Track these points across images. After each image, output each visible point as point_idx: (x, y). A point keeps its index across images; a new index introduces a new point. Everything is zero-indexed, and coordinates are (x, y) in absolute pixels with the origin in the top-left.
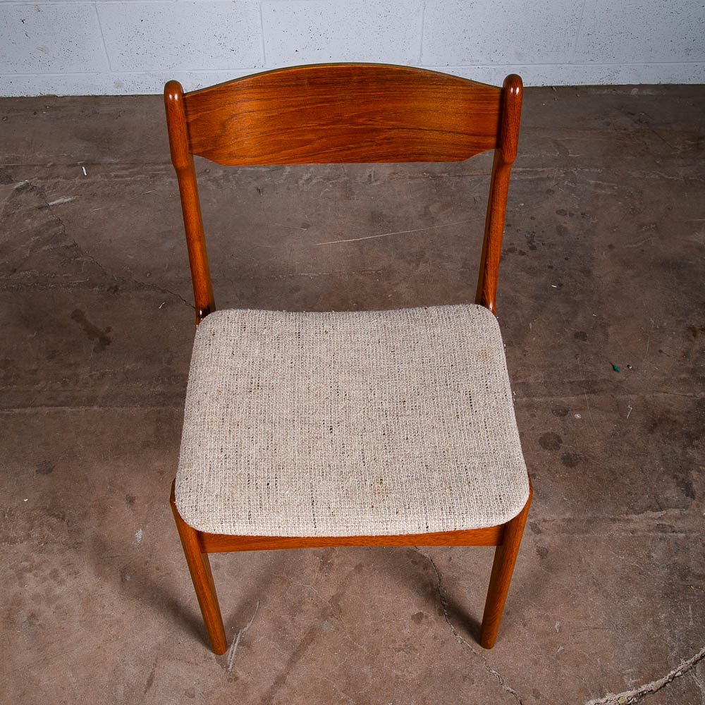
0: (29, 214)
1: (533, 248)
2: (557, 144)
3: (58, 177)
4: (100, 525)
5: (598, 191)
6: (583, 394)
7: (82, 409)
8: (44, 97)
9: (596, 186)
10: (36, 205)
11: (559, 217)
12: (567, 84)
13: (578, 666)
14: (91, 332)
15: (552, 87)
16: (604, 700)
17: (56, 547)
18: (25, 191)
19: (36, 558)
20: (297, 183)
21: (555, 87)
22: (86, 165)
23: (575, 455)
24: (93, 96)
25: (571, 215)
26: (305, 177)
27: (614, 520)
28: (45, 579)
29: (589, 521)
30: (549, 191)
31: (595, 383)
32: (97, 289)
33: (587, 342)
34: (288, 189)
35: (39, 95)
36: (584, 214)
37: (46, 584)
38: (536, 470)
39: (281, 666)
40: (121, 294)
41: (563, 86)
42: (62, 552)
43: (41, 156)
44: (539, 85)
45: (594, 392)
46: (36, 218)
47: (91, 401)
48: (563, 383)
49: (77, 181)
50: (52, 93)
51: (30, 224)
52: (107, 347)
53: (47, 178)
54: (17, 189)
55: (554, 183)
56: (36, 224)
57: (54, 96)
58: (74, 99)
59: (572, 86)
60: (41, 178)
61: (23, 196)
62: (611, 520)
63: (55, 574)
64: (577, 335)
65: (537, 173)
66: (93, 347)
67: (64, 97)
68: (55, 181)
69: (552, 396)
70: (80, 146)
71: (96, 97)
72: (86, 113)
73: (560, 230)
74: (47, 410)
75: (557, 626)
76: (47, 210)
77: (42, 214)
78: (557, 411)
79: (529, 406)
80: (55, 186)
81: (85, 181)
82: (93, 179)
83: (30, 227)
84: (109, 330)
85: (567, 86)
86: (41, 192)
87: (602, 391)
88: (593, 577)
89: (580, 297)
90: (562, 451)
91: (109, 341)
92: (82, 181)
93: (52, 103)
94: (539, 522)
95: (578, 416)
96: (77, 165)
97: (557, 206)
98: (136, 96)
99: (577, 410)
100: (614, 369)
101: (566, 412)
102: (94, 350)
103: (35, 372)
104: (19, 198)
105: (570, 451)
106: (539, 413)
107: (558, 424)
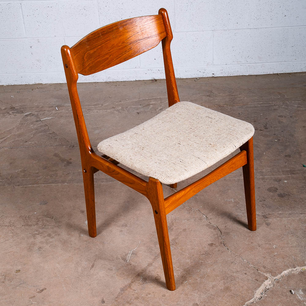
0: (32, 123)
1: (266, 128)
2: (280, 94)
3: (45, 111)
4: (69, 220)
5: (299, 109)
6: (289, 174)
7: (60, 184)
8: (37, 84)
9: (298, 107)
10: (35, 120)
11: (279, 118)
12: (285, 72)
13: (283, 258)
14: (63, 160)
15: (278, 74)
16: (295, 269)
17: (49, 227)
18: (29, 116)
19: (41, 231)
20: (156, 110)
22: (57, 107)
23: (284, 194)
24: (59, 84)
25: (285, 117)
26: (159, 108)
27: (302, 214)
28: (45, 237)
29: (290, 214)
30: (275, 109)
31: (294, 171)
32: (64, 146)
33: (291, 158)
34: (152, 112)
35: (34, 83)
36: (292, 117)
37: (46, 238)
38: (266, 198)
39: (150, 260)
40: (76, 148)
41: (283, 73)
42: (52, 228)
43: (36, 104)
44: (271, 73)
45: (294, 174)
46: (35, 124)
47: (63, 182)
48: (279, 171)
49: (54, 112)
50: (40, 82)
51: (32, 126)
52: (70, 165)
53: (39, 111)
54: (26, 115)
55: (277, 107)
56: (35, 126)
57: (41, 84)
58: (51, 85)
59: (288, 73)
60: (37, 111)
61: (29, 117)
62: (300, 213)
63: (49, 235)
64: (286, 156)
65: (270, 103)
66: (63, 165)
67: (45, 84)
68: (43, 112)
69: (274, 175)
70: (55, 100)
71: (61, 84)
72: (57, 89)
73: (279, 122)
74: (44, 185)
75: (274, 246)
76: (40, 122)
77: (38, 123)
78: (276, 180)
79: (263, 179)
80: (43, 114)
81: (57, 112)
82: (61, 111)
83: (33, 127)
84: (71, 159)
85: (285, 73)
86: (37, 116)
87: (298, 173)
88: (291, 231)
89: (288, 143)
90: (278, 192)
91: (71, 163)
92: (56, 112)
93: (40, 86)
94: (267, 215)
95: (286, 181)
96: (53, 107)
97: (279, 114)
98: (79, 83)
99: (285, 180)
100: (304, 166)
101: (280, 180)
102: (64, 166)
103: (38, 173)
104: (27, 118)
105: (282, 192)
106: (268, 181)
107: (276, 184)
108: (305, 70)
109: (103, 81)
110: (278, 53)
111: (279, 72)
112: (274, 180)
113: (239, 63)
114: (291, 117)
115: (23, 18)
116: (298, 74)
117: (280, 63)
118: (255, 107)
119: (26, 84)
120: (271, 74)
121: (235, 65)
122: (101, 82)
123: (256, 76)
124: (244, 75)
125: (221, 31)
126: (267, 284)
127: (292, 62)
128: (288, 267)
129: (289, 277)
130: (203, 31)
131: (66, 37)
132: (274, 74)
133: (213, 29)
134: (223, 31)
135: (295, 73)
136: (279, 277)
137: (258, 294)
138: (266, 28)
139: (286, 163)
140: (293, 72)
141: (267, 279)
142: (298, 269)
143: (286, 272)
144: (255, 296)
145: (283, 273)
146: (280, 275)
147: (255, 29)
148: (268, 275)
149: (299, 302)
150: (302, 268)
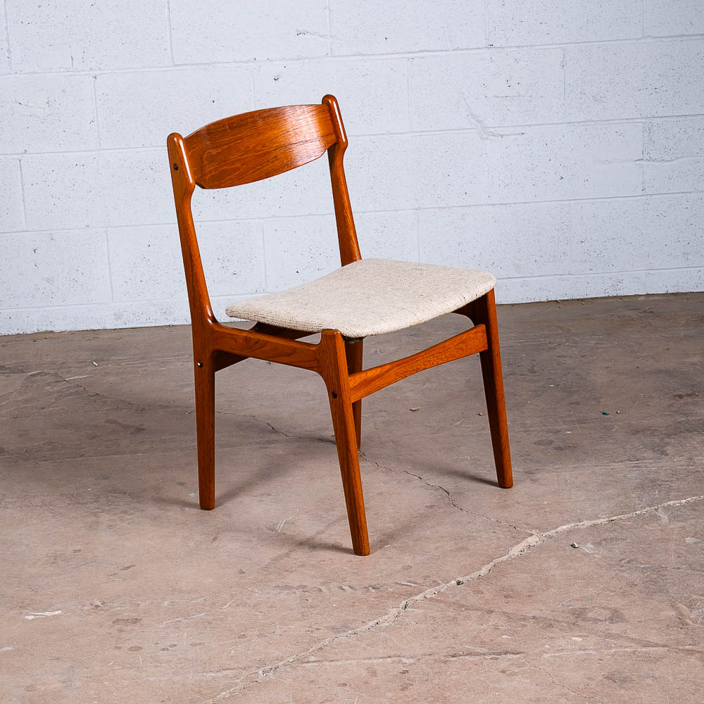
0: (48, 384)
2: (560, 327)
3: (70, 368)
5: (599, 346)
6: (575, 424)
7: (128, 455)
8: (42, 333)
9: (596, 344)
10: (53, 381)
11: (559, 359)
12: (571, 297)
13: (561, 514)
14: (126, 427)
15: (556, 301)
16: (582, 523)
18: (39, 375)
21: (560, 300)
22: (96, 361)
23: (565, 446)
25: (570, 357)
29: (575, 468)
30: (550, 348)
31: (586, 420)
32: (125, 410)
33: (580, 406)
35: (36, 331)
36: (584, 356)
38: (531, 453)
41: (567, 300)
43: (49, 360)
44: (544, 299)
45: (585, 423)
46: (54, 386)
47: (134, 452)
48: (557, 422)
49: (89, 368)
50: (50, 329)
51: (50, 389)
52: (143, 432)
53: (59, 369)
55: (555, 344)
56: (56, 389)
57: (52, 332)
58: (72, 333)
59: (577, 299)
60: (53, 369)
61: (38, 378)
62: (594, 466)
65: (539, 341)
66: (129, 432)
67: (60, 332)
68: (66, 370)
69: (547, 426)
72: (87, 339)
73: (559, 364)
74: (96, 458)
75: (545, 503)
76: (64, 382)
77: (60, 384)
78: (550, 431)
79: (525, 432)
80: (68, 372)
81: (97, 368)
82: (105, 366)
84: (142, 425)
85: (573, 300)
86: (56, 374)
87: (592, 422)
88: (577, 485)
89: (576, 389)
90: (554, 445)
91: (143, 429)
92: (95, 368)
93: (51, 336)
94: (533, 470)
95: (569, 432)
96: (86, 362)
97: (559, 354)
98: (135, 328)
100: (604, 414)
101: (558, 431)
102: (131, 433)
103: (79, 445)
104: (34, 379)
105: (561, 445)
106: (535, 433)
107: (552, 437)
108: (612, 293)
110: (555, 257)
111: (559, 298)
112: (547, 432)
114: (582, 356)
115: (23, 189)
116: (599, 300)
117: (559, 277)
118: (511, 347)
119: (19, 334)
120: (544, 302)
122: (183, 324)
123: (513, 305)
125: (432, 210)
126: (532, 540)
127: (584, 276)
128: (569, 522)
129: (570, 532)
130: (396, 211)
131: (111, 227)
132: (549, 301)
133: (417, 207)
134: (437, 210)
135: (592, 299)
136: (552, 532)
137: (515, 551)
138: (524, 203)
139: (570, 411)
140: (588, 297)
141: (531, 535)
142: (587, 523)
143: (564, 527)
144: (511, 553)
145: (560, 529)
146: (554, 531)
147: (502, 204)
148: (533, 532)
149: (587, 555)
150: (593, 522)
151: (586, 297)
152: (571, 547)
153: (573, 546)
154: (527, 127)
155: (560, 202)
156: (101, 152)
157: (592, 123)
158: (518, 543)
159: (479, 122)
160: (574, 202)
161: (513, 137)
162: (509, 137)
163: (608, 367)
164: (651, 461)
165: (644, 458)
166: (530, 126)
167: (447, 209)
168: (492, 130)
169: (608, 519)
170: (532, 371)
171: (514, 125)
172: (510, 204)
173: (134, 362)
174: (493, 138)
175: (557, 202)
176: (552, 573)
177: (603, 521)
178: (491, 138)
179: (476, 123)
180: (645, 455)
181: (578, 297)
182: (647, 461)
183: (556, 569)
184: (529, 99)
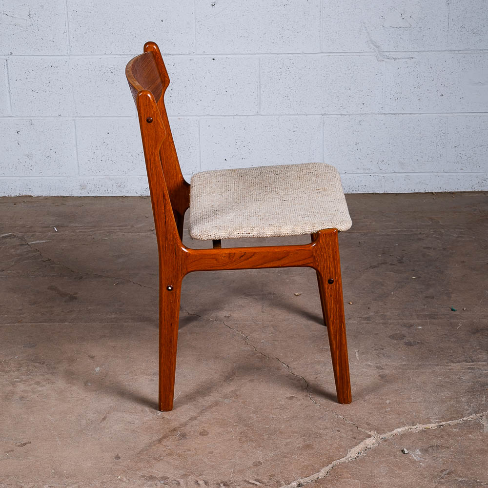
0: (14, 247)
1: (401, 263)
2: (431, 219)
3: (35, 232)
4: (70, 366)
5: (459, 239)
6: (426, 319)
7: (57, 324)
8: (22, 196)
9: (458, 237)
10: (18, 243)
11: (425, 250)
12: (445, 190)
13: (399, 415)
14: (63, 294)
15: (432, 193)
16: (415, 427)
17: (38, 374)
18: (9, 238)
19: (24, 378)
21: (435, 192)
22: (56, 227)
23: (415, 342)
24: (61, 197)
25: (434, 249)
27: (438, 365)
28: (31, 385)
29: (419, 365)
30: (420, 239)
31: (436, 315)
32: (67, 278)
33: (434, 300)
35: (18, 195)
38: (385, 347)
40: (85, 280)
41: (442, 192)
42: (43, 375)
43: (21, 223)
44: (422, 191)
45: (434, 319)
46: (18, 249)
47: (62, 321)
48: (412, 315)
49: (50, 234)
50: (29, 194)
51: (14, 251)
52: (75, 300)
53: (26, 232)
54: (3, 237)
55: (424, 235)
56: (18, 252)
57: (30, 196)
58: (46, 198)
60: (21, 232)
61: (8, 240)
62: (436, 365)
64: (427, 297)
65: (412, 231)
67: (37, 197)
68: (31, 234)
69: (402, 320)
70: (52, 219)
71: (64, 197)
72: (57, 204)
73: (424, 255)
74: (30, 324)
75: (388, 402)
76: (27, 246)
77: (23, 247)
78: (405, 325)
79: (384, 324)
80: (33, 236)
81: (56, 233)
82: (62, 233)
83: (14, 253)
84: (76, 293)
85: (445, 192)
86: (22, 238)
87: (441, 318)
88: (417, 385)
89: (433, 282)
90: (405, 340)
91: (76, 298)
92: (54, 234)
93: (29, 199)
94: (383, 365)
95: (420, 327)
96: (49, 227)
97: (425, 246)
98: (96, 197)
99: (419, 325)
100: (452, 310)
101: (411, 326)
102: (65, 301)
103: (21, 310)
104: (4, 241)
105: (411, 340)
106: (392, 326)
107: (405, 331)
108: (478, 189)
109: (136, 195)
110: (432, 157)
111: (435, 191)
112: (402, 325)
113: (367, 171)
114: (444, 249)
116: (467, 194)
117: (436, 174)
118: (388, 235)
119: (5, 197)
120: (422, 193)
121: (360, 175)
122: (133, 195)
123: (397, 194)
124: (376, 194)
125: (336, 116)
126: (370, 442)
127: (456, 174)
128: (404, 425)
129: (403, 436)
130: (307, 115)
131: (79, 117)
132: (426, 193)
133: (323, 113)
134: (340, 116)
135: (461, 192)
136: (387, 435)
137: (353, 453)
138: (410, 114)
139: (424, 305)
140: (458, 191)
141: (370, 436)
142: (420, 427)
143: (399, 430)
144: (349, 455)
145: (395, 431)
146: (390, 433)
147: (392, 114)
148: (372, 433)
149: (413, 462)
150: (424, 426)
151: (456, 191)
152: (401, 453)
153: (403, 451)
154: (416, 53)
155: (440, 115)
156: (71, 57)
157: (470, 52)
158: (357, 444)
159: (377, 47)
160: (451, 115)
161: (404, 60)
162: (400, 60)
163: (463, 262)
164: (484, 363)
165: (479, 360)
166: (418, 52)
167: (348, 116)
168: (387, 54)
169: (437, 424)
170: (400, 261)
171: (405, 50)
172: (399, 114)
173: (86, 230)
174: (388, 60)
175: (436, 115)
176: (380, 480)
177: (433, 426)
178: (385, 60)
179: (375, 48)
180: (480, 356)
181: (450, 191)
182: (481, 363)
183: (384, 476)
184: (419, 30)
